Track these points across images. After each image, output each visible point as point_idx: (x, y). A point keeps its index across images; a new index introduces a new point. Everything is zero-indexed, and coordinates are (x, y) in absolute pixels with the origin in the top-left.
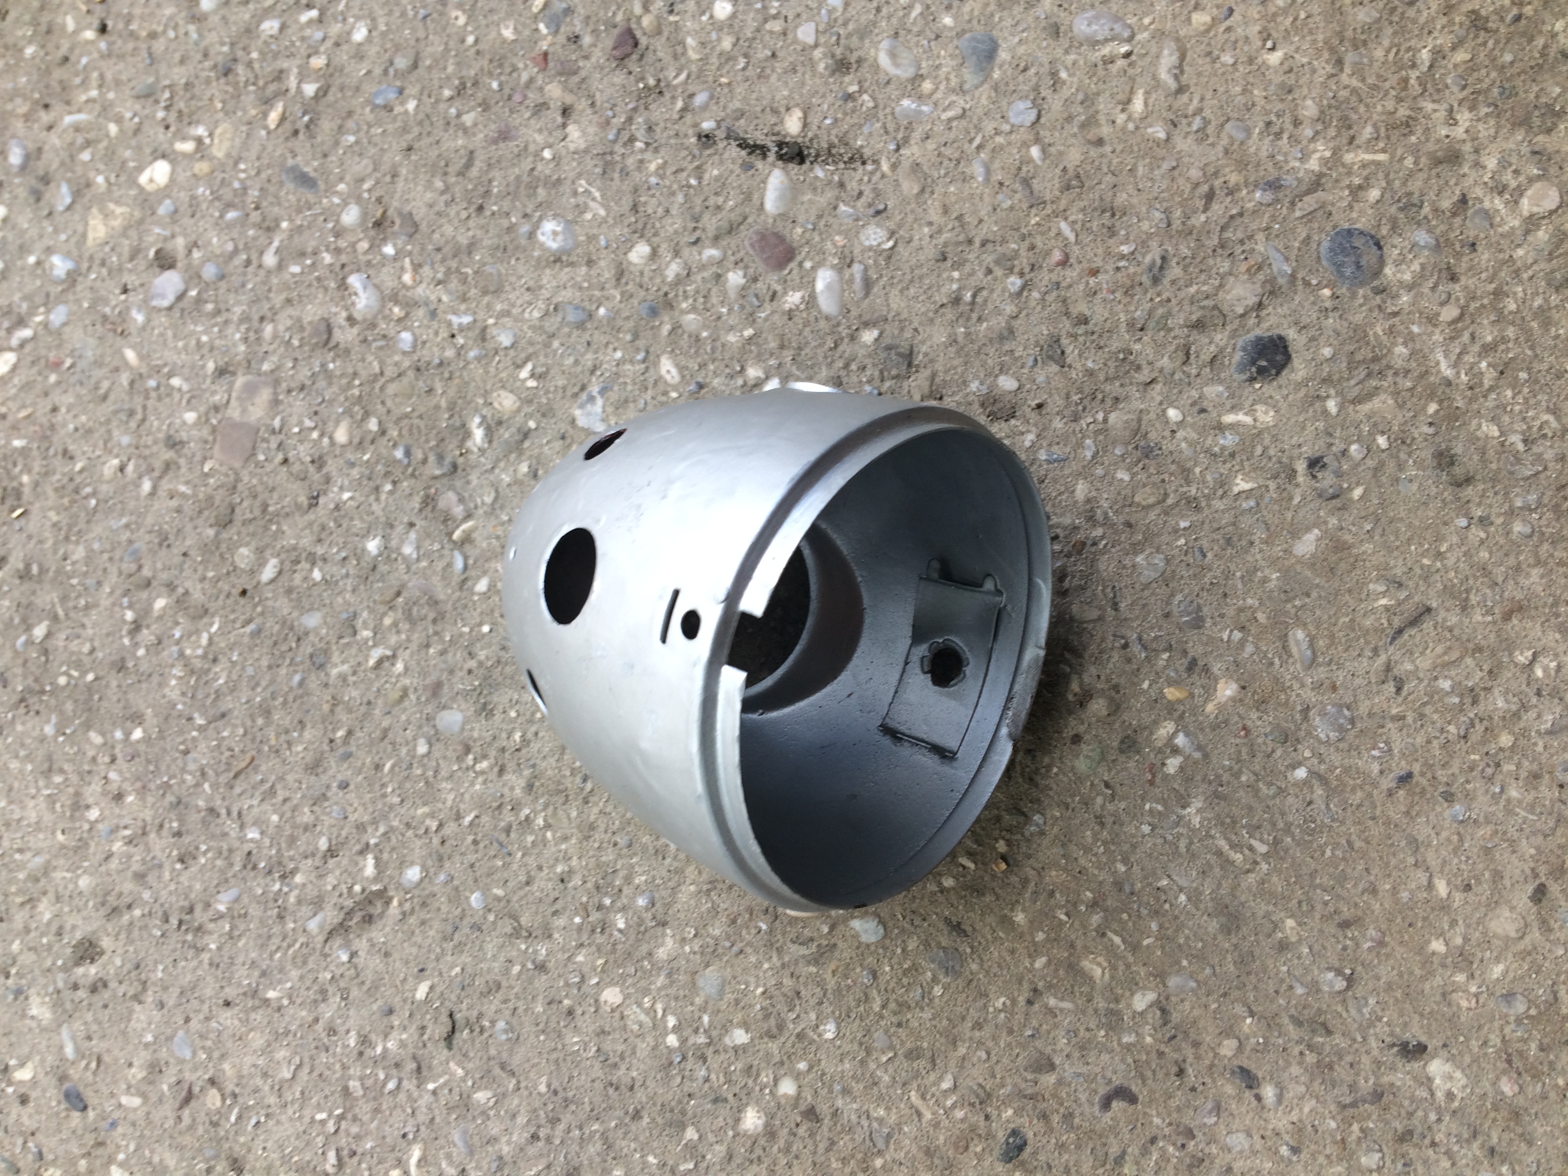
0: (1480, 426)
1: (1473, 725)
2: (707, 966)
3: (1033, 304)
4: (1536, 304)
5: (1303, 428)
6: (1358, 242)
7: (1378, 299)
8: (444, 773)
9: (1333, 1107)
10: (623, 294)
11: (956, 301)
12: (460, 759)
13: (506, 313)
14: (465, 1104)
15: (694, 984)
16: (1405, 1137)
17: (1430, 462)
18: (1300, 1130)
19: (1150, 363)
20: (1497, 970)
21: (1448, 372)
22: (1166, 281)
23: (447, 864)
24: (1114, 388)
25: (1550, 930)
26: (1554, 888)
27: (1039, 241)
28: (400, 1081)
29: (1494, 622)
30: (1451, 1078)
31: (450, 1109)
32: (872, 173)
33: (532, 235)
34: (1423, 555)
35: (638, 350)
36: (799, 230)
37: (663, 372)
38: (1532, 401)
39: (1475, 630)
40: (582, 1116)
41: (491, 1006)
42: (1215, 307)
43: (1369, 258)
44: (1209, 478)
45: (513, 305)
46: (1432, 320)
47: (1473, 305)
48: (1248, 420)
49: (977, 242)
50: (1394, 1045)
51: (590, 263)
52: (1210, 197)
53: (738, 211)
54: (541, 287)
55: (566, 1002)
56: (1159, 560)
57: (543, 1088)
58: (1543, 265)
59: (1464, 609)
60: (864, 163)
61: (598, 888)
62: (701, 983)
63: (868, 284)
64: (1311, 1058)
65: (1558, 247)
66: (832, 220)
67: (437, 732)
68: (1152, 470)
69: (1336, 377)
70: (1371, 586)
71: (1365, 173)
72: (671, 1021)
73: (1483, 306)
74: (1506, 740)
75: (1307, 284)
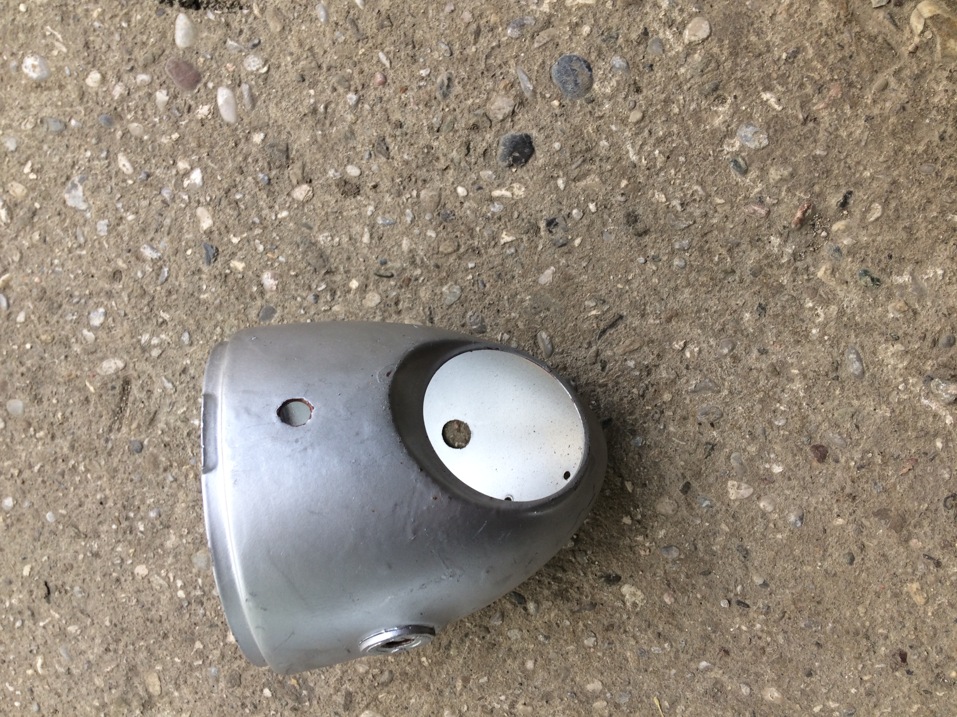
0: (653, 195)
1: (647, 388)
2: (198, 550)
3: (365, 113)
4: (692, 108)
5: (543, 199)
6: (576, 66)
7: (590, 106)
8: (17, 439)
9: (568, 613)
10: (85, 109)
11: (315, 111)
12: (25, 431)
13: (10, 126)
14: (63, 634)
15: (191, 561)
16: (610, 627)
17: (623, 220)
18: (550, 626)
19: (445, 155)
20: (662, 533)
21: (634, 158)
22: (452, 96)
23: (29, 496)
24: (422, 173)
25: (693, 509)
26: (695, 484)
27: (365, 66)
28: (23, 621)
29: (661, 324)
30: (634, 595)
31: (55, 636)
32: (247, 16)
33: (18, 68)
34: (618, 282)
35: (101, 151)
36: (201, 60)
37: (121, 166)
38: (687, 177)
39: (649, 329)
40: (133, 637)
41: (70, 577)
42: (485, 115)
43: (583, 79)
44: (485, 234)
45: (13, 120)
46: (624, 121)
47: (651, 110)
48: (508, 194)
49: (324, 66)
50: (602, 577)
51: (61, 87)
52: (478, 33)
53: (158, 45)
54: (30, 106)
55: (115, 575)
56: (456, 289)
57: (107, 623)
58: (697, 79)
59: (643, 316)
60: (241, 8)
61: (124, 507)
62: (194, 560)
63: (253, 100)
64: (555, 587)
65: (707, 66)
66: (223, 52)
67: (8, 414)
68: (449, 230)
69: (563, 163)
70: (586, 303)
71: (580, 13)
72: (179, 583)
73: (657, 110)
74: (667, 397)
75: (544, 97)
